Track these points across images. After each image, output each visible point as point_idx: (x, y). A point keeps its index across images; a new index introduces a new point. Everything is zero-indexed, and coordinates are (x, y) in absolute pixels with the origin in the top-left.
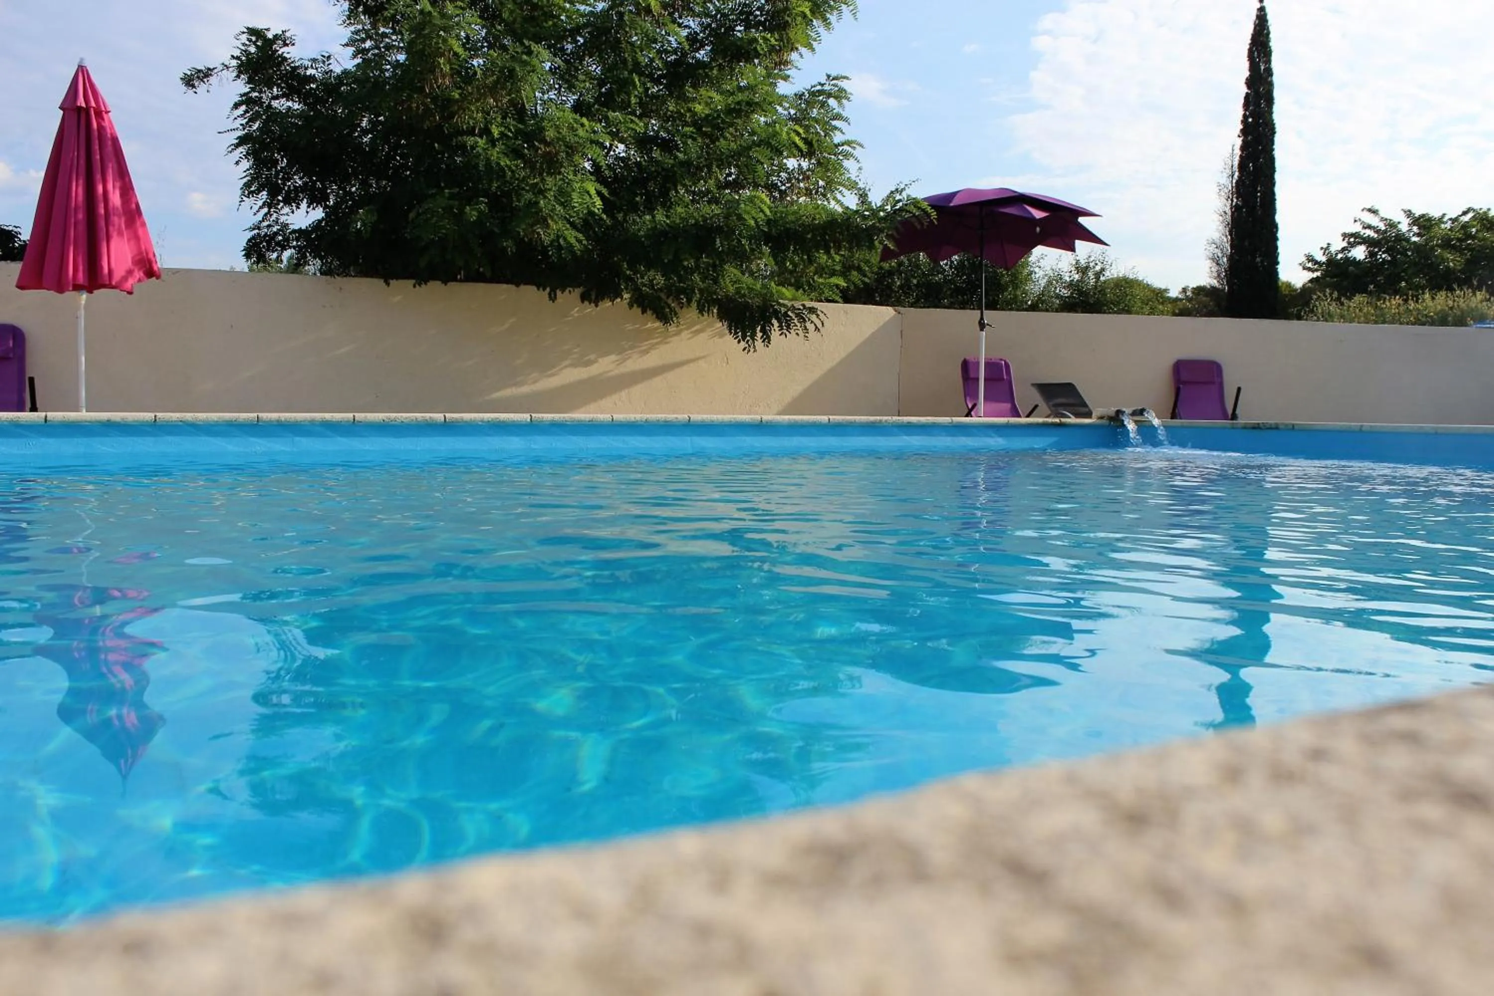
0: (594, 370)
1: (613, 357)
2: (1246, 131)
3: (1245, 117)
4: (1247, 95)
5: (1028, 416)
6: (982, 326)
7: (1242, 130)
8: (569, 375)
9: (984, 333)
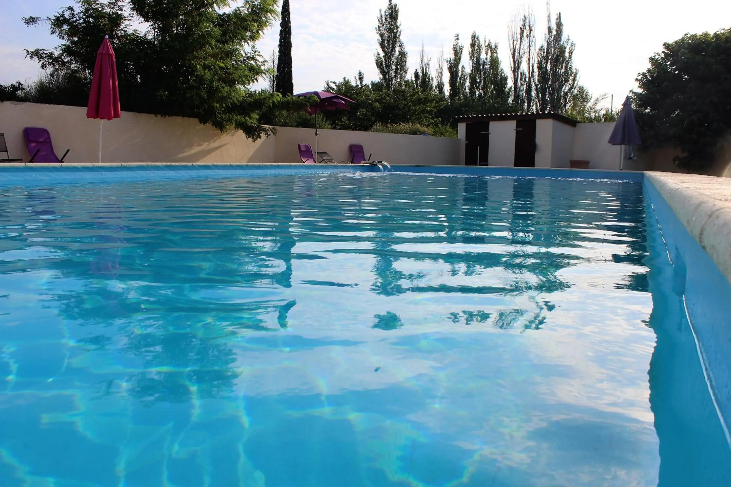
0: (203, 147)
1: (207, 143)
2: (280, 45)
3: (280, 39)
4: (281, 30)
5: (319, 163)
6: (316, 134)
7: (279, 45)
8: (196, 149)
9: (317, 137)
